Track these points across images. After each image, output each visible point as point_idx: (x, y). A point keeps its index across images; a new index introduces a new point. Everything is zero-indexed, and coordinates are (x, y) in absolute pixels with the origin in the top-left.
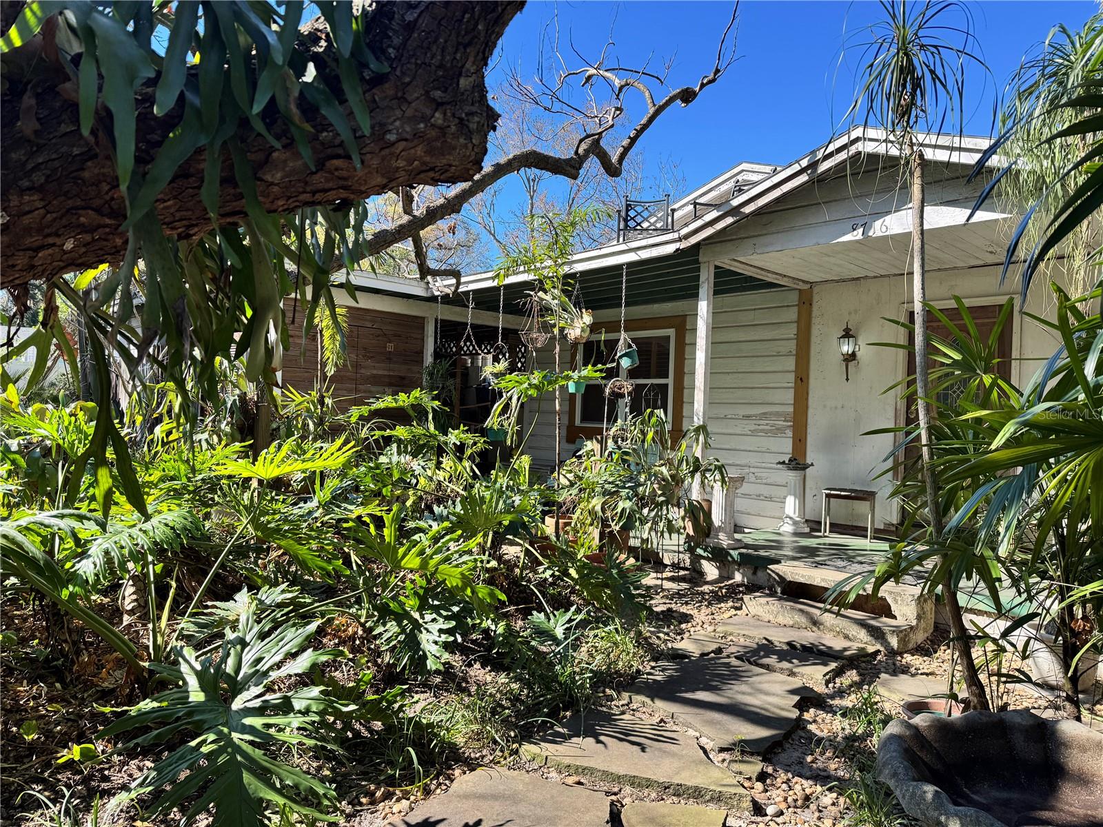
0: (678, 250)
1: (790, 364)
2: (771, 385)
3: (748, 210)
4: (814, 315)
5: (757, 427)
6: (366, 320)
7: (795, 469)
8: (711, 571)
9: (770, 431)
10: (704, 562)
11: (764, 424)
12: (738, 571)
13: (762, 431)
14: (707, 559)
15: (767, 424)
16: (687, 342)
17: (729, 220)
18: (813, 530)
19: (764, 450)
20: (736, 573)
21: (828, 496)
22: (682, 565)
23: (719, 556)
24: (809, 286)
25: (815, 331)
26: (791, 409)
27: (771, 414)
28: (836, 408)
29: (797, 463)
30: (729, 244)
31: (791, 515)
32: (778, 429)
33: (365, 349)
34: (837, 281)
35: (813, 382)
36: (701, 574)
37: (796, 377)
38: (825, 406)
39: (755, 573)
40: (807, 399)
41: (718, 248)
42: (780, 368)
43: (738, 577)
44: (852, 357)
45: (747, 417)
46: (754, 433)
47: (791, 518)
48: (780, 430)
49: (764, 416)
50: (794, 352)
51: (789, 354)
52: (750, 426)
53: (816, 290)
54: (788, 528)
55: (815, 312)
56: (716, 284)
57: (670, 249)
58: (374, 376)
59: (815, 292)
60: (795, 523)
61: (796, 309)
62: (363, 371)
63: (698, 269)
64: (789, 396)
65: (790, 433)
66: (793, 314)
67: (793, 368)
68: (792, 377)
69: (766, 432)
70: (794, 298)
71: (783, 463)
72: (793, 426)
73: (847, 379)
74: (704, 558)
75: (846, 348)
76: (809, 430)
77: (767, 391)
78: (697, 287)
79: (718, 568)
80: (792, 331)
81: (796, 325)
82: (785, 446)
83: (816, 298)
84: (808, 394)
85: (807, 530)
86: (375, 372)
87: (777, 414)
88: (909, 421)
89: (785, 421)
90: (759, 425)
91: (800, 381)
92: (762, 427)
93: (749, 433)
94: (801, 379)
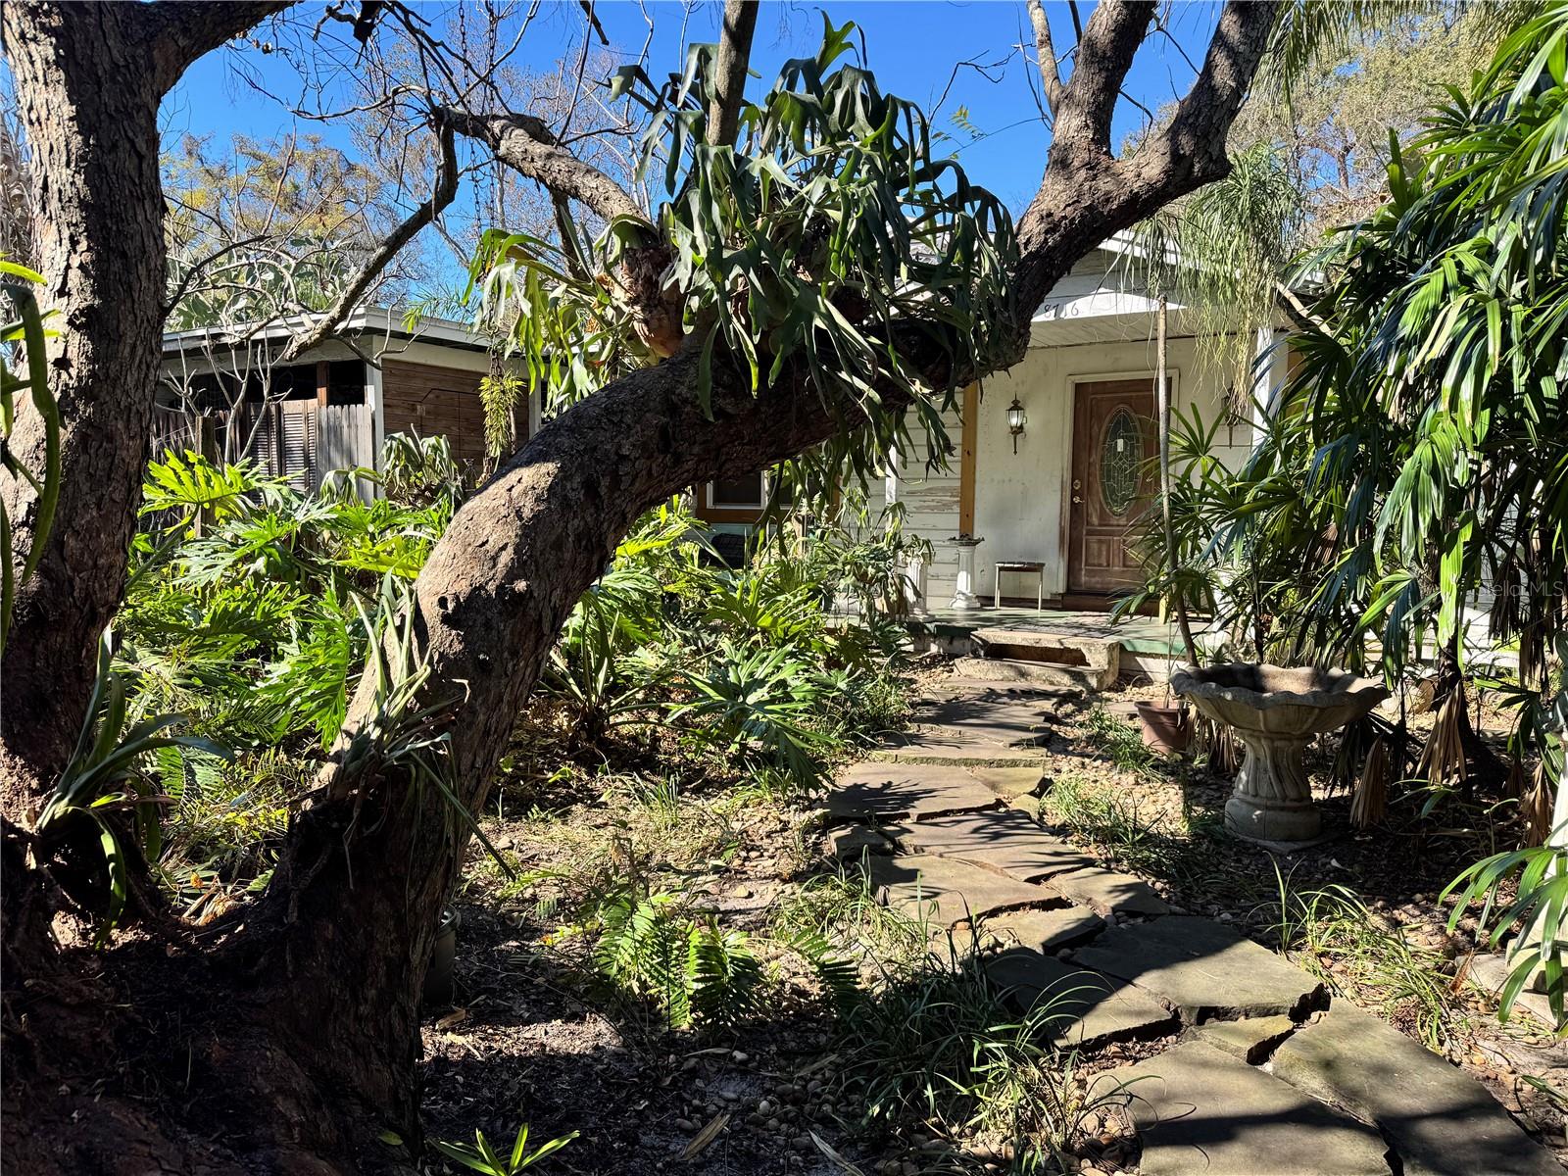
1: (957, 436)
5: (922, 503)
7: (967, 545)
9: (935, 507)
11: (929, 499)
12: (934, 642)
13: (928, 507)
15: (933, 500)
18: (985, 605)
19: (929, 527)
20: (932, 645)
21: (1001, 569)
23: (915, 631)
26: (958, 484)
27: (936, 489)
28: (1003, 481)
29: (967, 539)
31: (964, 591)
32: (944, 504)
35: (980, 455)
37: (963, 450)
38: (992, 480)
39: (951, 643)
40: (974, 473)
43: (934, 649)
44: (1018, 430)
45: (912, 493)
46: (919, 510)
47: (963, 594)
48: (944, 507)
49: (929, 492)
52: (915, 502)
54: (961, 604)
60: (968, 598)
64: (956, 470)
65: (956, 509)
67: (959, 440)
68: (958, 450)
69: (932, 508)
71: (954, 539)
72: (960, 501)
73: (1015, 452)
75: (1015, 421)
76: (977, 505)
82: (953, 521)
84: (975, 467)
85: (979, 605)
87: (944, 489)
88: (1074, 493)
89: (951, 496)
90: (924, 501)
91: (967, 454)
92: (927, 504)
93: (914, 510)
94: (969, 453)
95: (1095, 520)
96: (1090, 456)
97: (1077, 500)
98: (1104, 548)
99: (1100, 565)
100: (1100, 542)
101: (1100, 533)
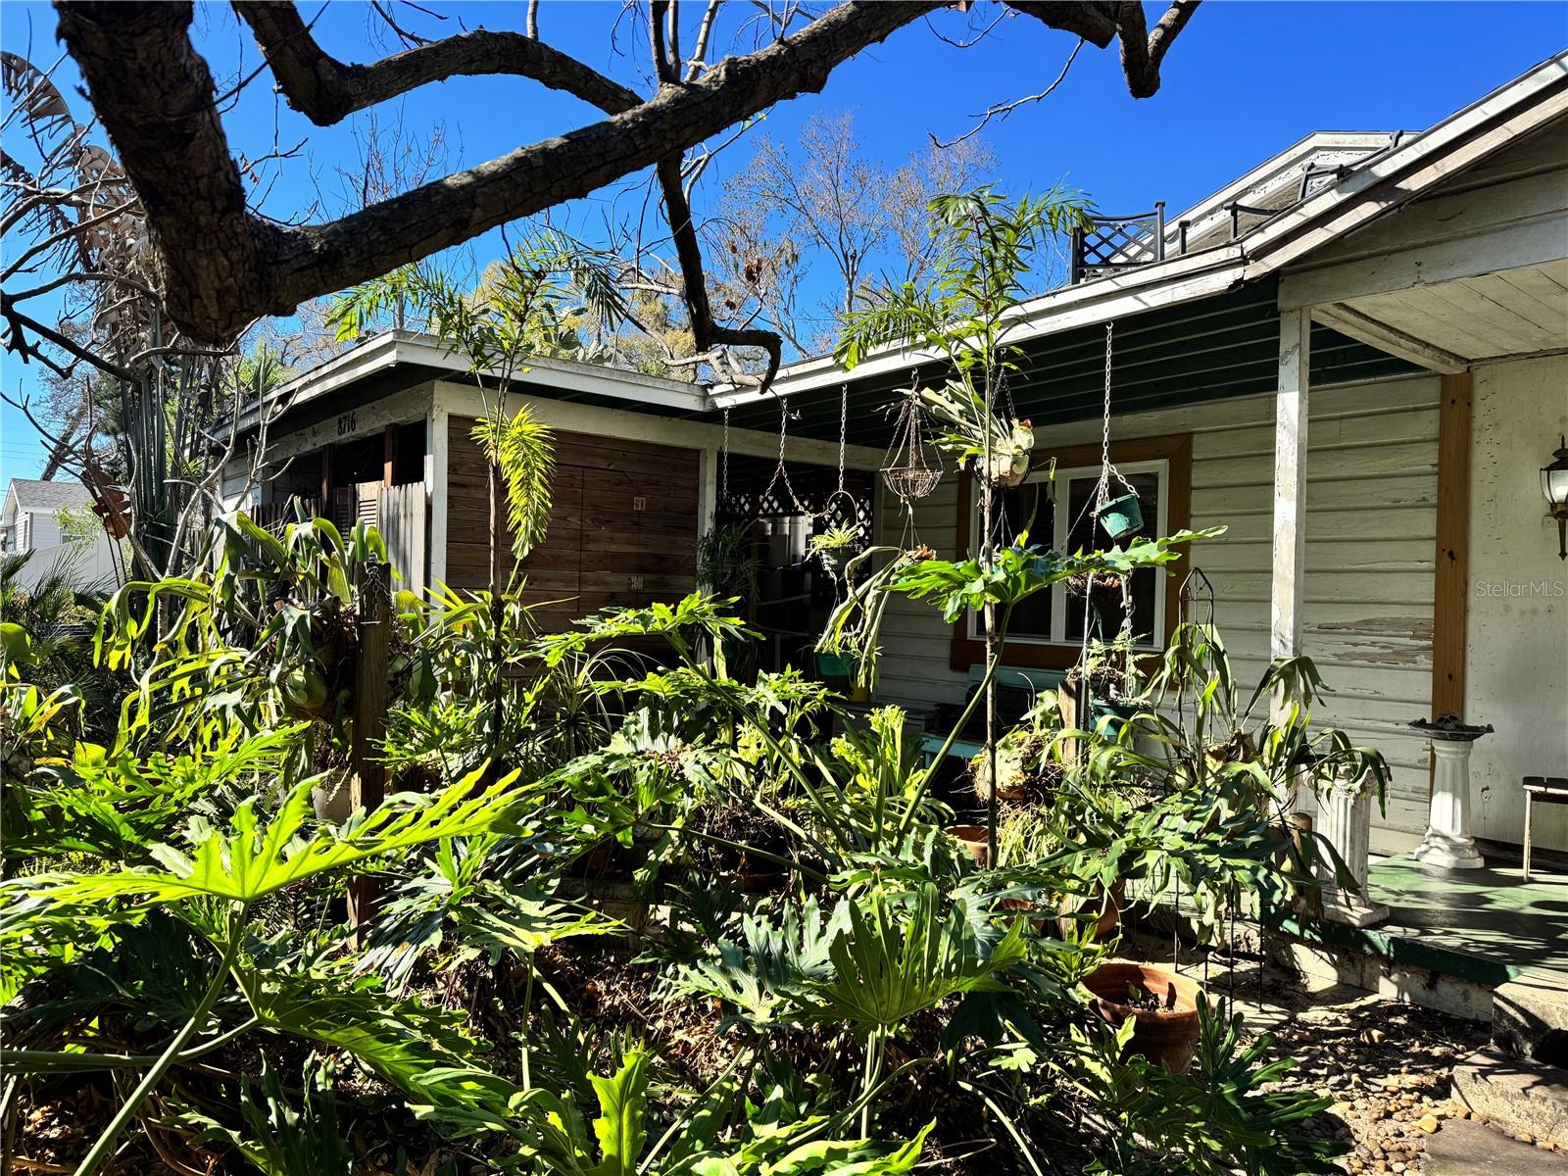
0: (1238, 282)
1: (1426, 523)
2: (1380, 566)
3: (1415, 183)
4: (1476, 424)
5: (1351, 649)
6: (597, 456)
7: (1454, 738)
8: (1317, 970)
9: (1381, 657)
10: (1296, 947)
11: (1367, 644)
12: (1388, 976)
13: (1362, 656)
14: (1312, 945)
15: (1373, 644)
16: (1194, 483)
17: (1369, 209)
18: (1491, 862)
19: (1366, 693)
20: (1382, 981)
21: (1535, 796)
22: (1243, 948)
23: (1341, 941)
24: (1463, 368)
25: (1482, 457)
26: (1429, 614)
27: (1382, 622)
28: (1534, 612)
29: (1451, 725)
30: (1351, 268)
31: (1447, 830)
32: (1398, 653)
33: (595, 507)
34: (1529, 356)
35: (1478, 560)
36: (1294, 974)
37: (1440, 551)
38: (1507, 609)
39: (1431, 985)
40: (1465, 594)
41: (1325, 277)
42: (1401, 533)
43: (1387, 991)
45: (1328, 628)
46: (1343, 660)
47: (1445, 838)
48: (1398, 658)
49: (1367, 626)
50: (1434, 500)
51: (1421, 504)
52: (1338, 645)
53: (1480, 375)
54: (1441, 859)
55: (1480, 416)
56: (1314, 360)
57: (1220, 282)
58: (615, 555)
59: (1477, 379)
60: (1455, 848)
61: (1434, 415)
62: (592, 547)
63: (1276, 329)
64: (1424, 588)
65: (1425, 662)
66: (1428, 425)
67: (1431, 531)
68: (1429, 550)
69: (1372, 658)
70: (1430, 391)
71: (1421, 724)
72: (1433, 648)
73: (1563, 554)
74: (1300, 940)
75: (1561, 490)
76: (1471, 657)
77: (1370, 577)
78: (1274, 368)
79: (1335, 965)
80: (1427, 458)
81: (1435, 446)
82: (1418, 685)
83: (1479, 391)
84: (1466, 583)
85: (1479, 863)
86: (613, 548)
87: (1396, 624)
89: (1412, 637)
90: (1355, 645)
91: (1446, 557)
92: (1359, 649)
93: (1334, 659)
94: (1451, 554)
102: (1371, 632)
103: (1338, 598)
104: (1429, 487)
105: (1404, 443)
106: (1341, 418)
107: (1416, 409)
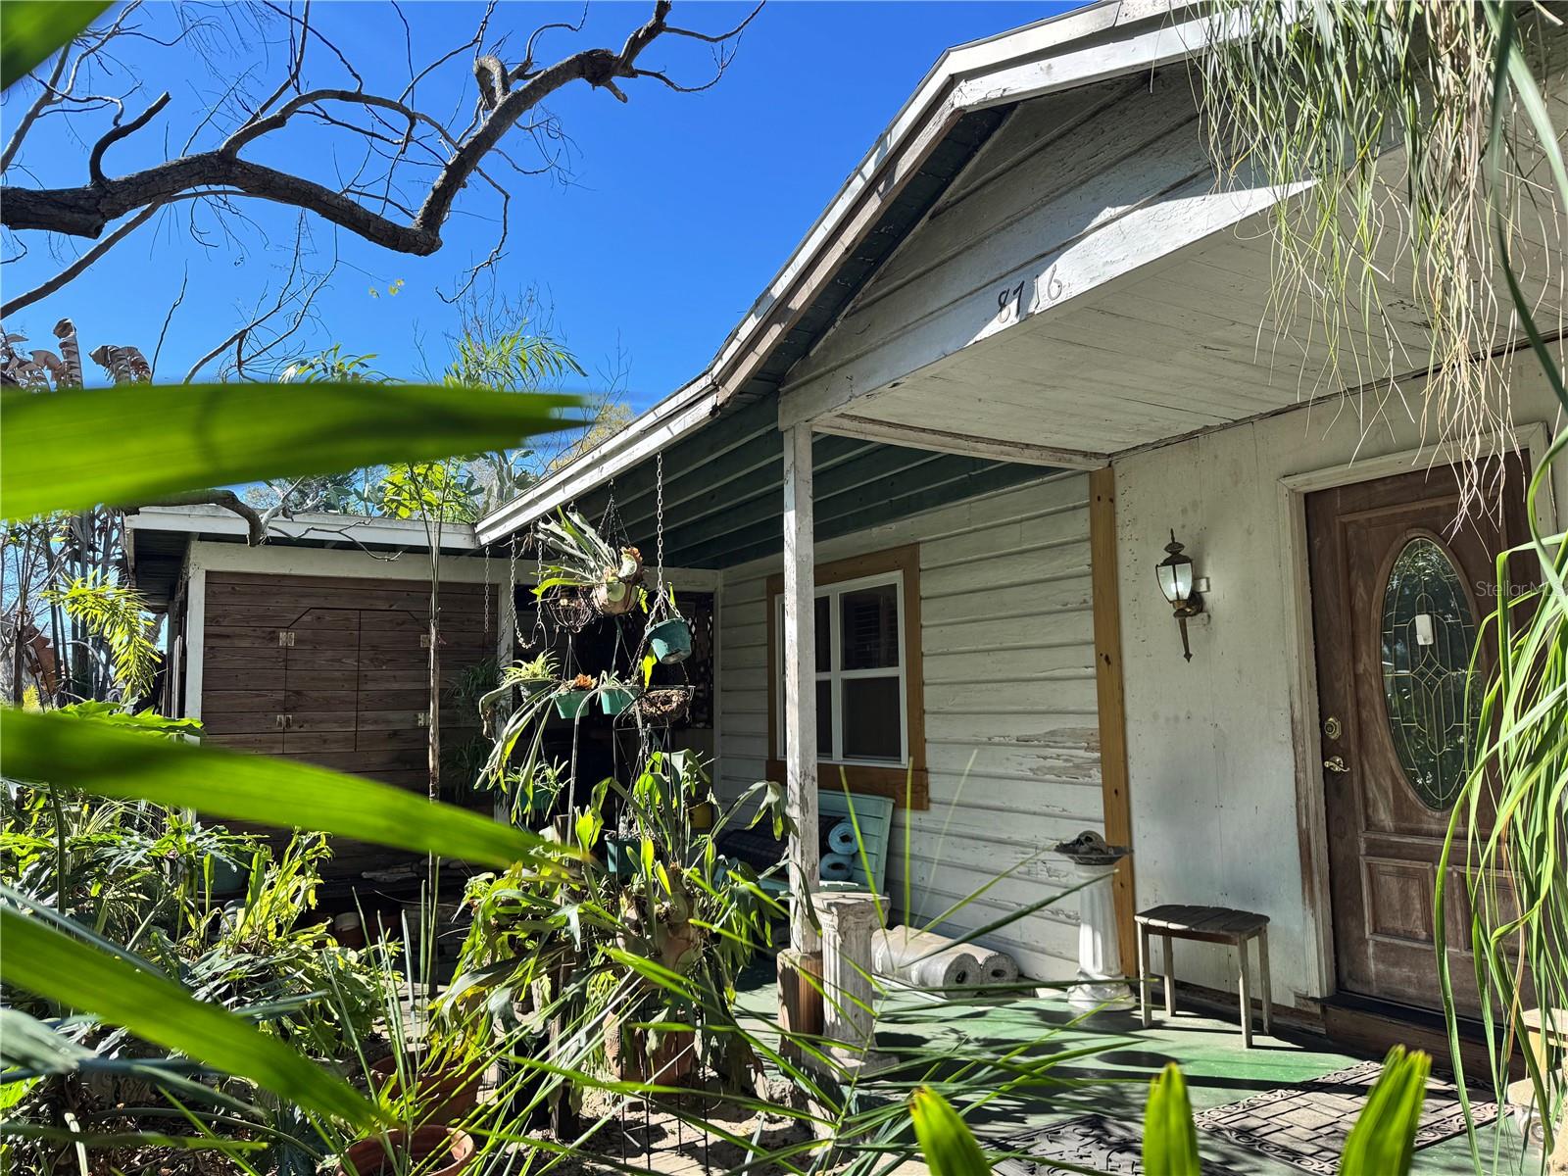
0: (715, 409)
1: (1086, 627)
2: (1057, 673)
4: (1119, 522)
5: (1043, 762)
6: (378, 598)
9: (1066, 771)
11: (1054, 757)
13: (1051, 770)
15: (1059, 757)
16: (923, 593)
19: (1057, 811)
24: (1104, 462)
25: (1125, 554)
26: (1094, 723)
27: (1062, 733)
28: (1177, 719)
30: (816, 386)
32: (1077, 767)
33: (374, 648)
34: (1155, 446)
35: (1132, 665)
37: (1099, 655)
38: (1156, 716)
40: (1121, 702)
42: (1069, 638)
44: (1193, 604)
45: (1024, 741)
46: (1036, 776)
48: (1077, 770)
49: (1052, 739)
50: (1091, 603)
51: (1081, 607)
52: (1027, 761)
53: (1120, 468)
55: (1122, 517)
59: (1118, 474)
60: (1099, 987)
61: (1085, 513)
62: (371, 686)
64: (1087, 695)
65: (1097, 775)
66: (1080, 525)
67: (1090, 636)
68: (1090, 654)
69: (1058, 772)
70: (1081, 490)
72: (1101, 761)
73: (1188, 656)
75: (1180, 586)
76: (1132, 770)
77: (1052, 686)
80: (1081, 560)
81: (1088, 545)
82: (1093, 800)
83: (1120, 487)
84: (1121, 690)
86: (396, 686)
87: (1075, 735)
88: (1327, 750)
89: (1086, 749)
90: (1045, 758)
91: (1104, 663)
92: (1049, 763)
93: (1030, 774)
94: (1107, 658)
95: (1385, 817)
96: (1355, 659)
97: (1336, 765)
98: (1414, 892)
99: (1411, 936)
100: (1403, 874)
101: (1398, 852)
102: (1056, 745)
103: (1029, 708)
104: (1084, 589)
105: (1066, 543)
106: (1021, 521)
107: (1075, 508)
